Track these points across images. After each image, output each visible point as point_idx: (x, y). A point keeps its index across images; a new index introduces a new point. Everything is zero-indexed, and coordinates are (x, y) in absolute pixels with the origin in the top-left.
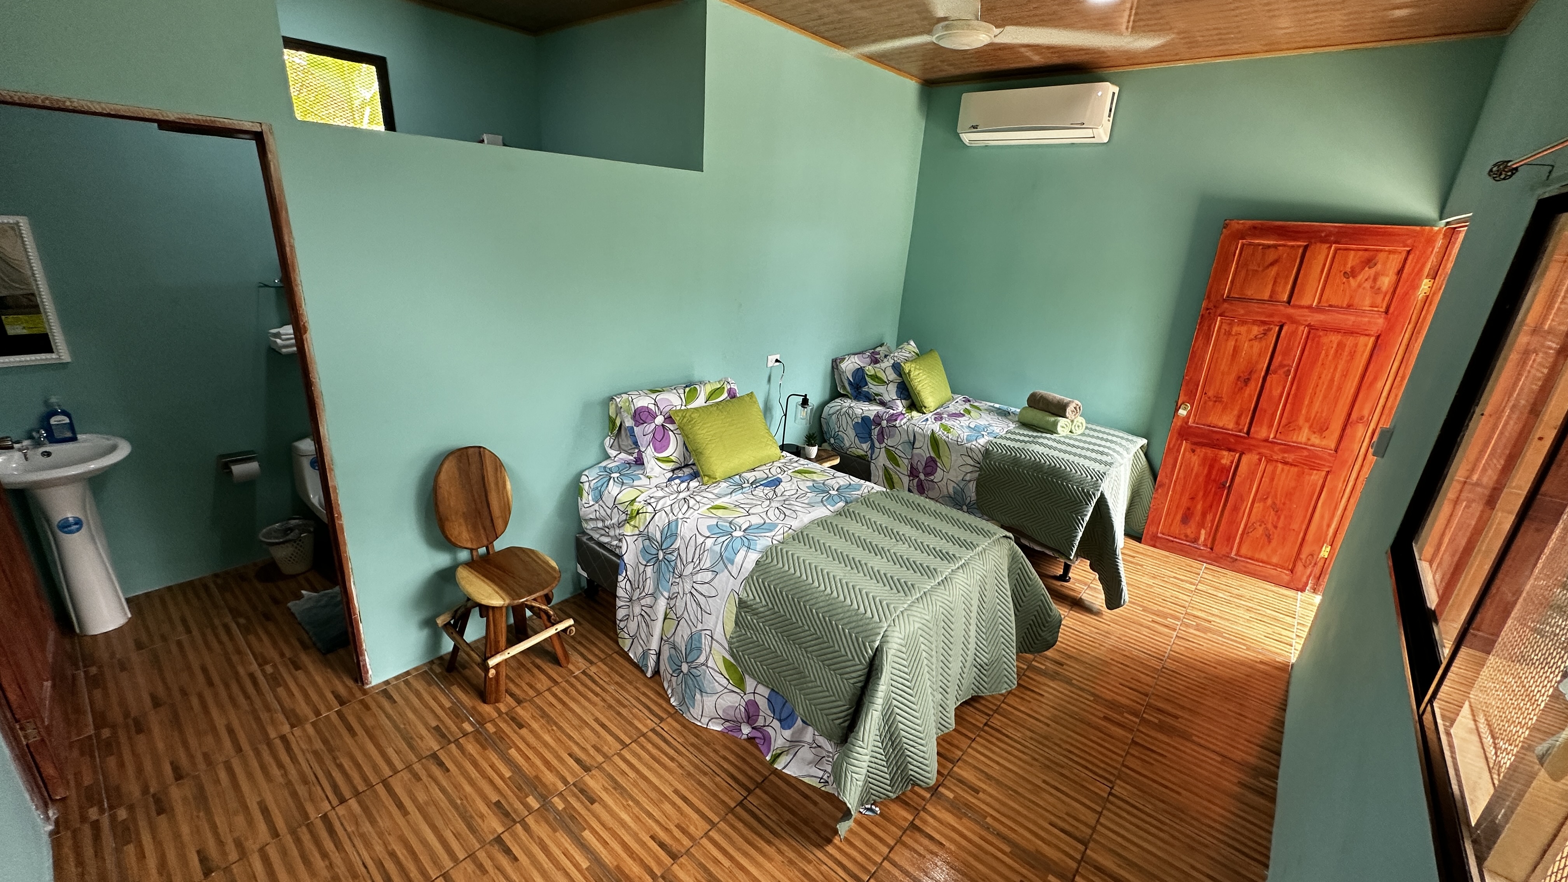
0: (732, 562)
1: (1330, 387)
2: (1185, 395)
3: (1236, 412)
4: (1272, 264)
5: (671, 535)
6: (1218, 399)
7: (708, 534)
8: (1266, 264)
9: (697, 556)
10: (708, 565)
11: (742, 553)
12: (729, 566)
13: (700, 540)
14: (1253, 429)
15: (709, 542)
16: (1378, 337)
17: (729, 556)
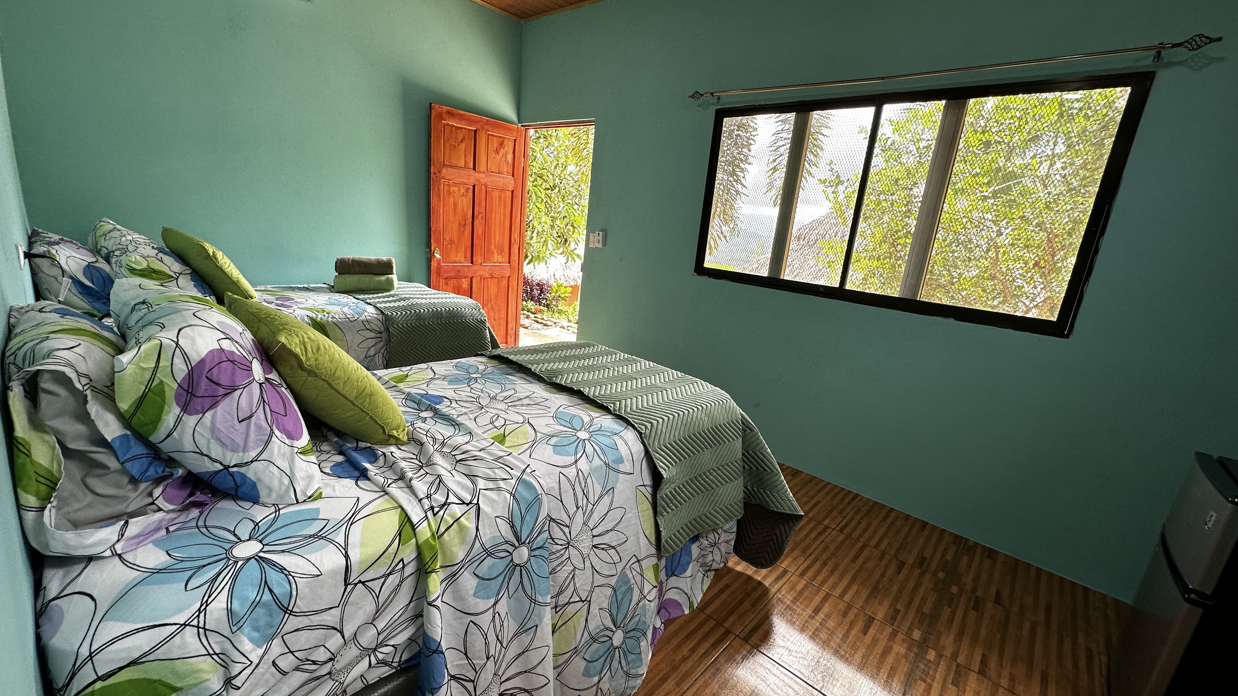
0: (620, 460)
1: (500, 224)
2: (435, 242)
3: (463, 250)
4: (462, 142)
5: (529, 507)
6: (452, 242)
7: (573, 459)
8: (459, 141)
9: (580, 495)
10: (598, 490)
11: (619, 442)
12: (622, 468)
13: (571, 472)
14: (474, 259)
15: (583, 464)
16: (512, 192)
17: (614, 458)
